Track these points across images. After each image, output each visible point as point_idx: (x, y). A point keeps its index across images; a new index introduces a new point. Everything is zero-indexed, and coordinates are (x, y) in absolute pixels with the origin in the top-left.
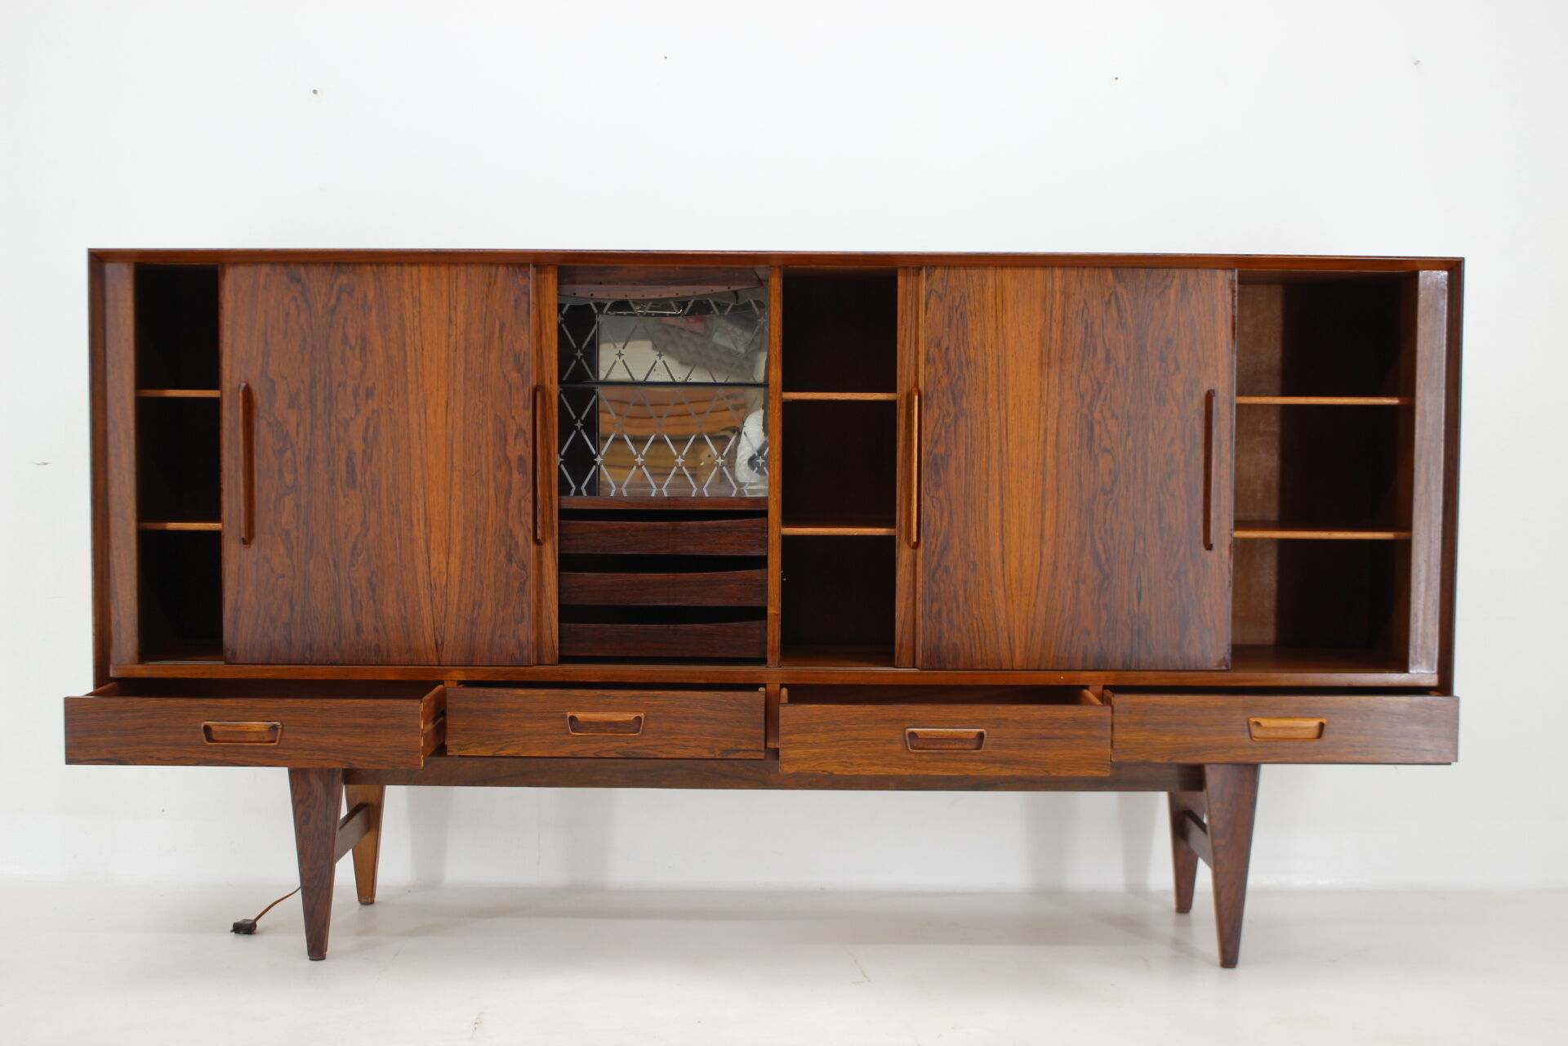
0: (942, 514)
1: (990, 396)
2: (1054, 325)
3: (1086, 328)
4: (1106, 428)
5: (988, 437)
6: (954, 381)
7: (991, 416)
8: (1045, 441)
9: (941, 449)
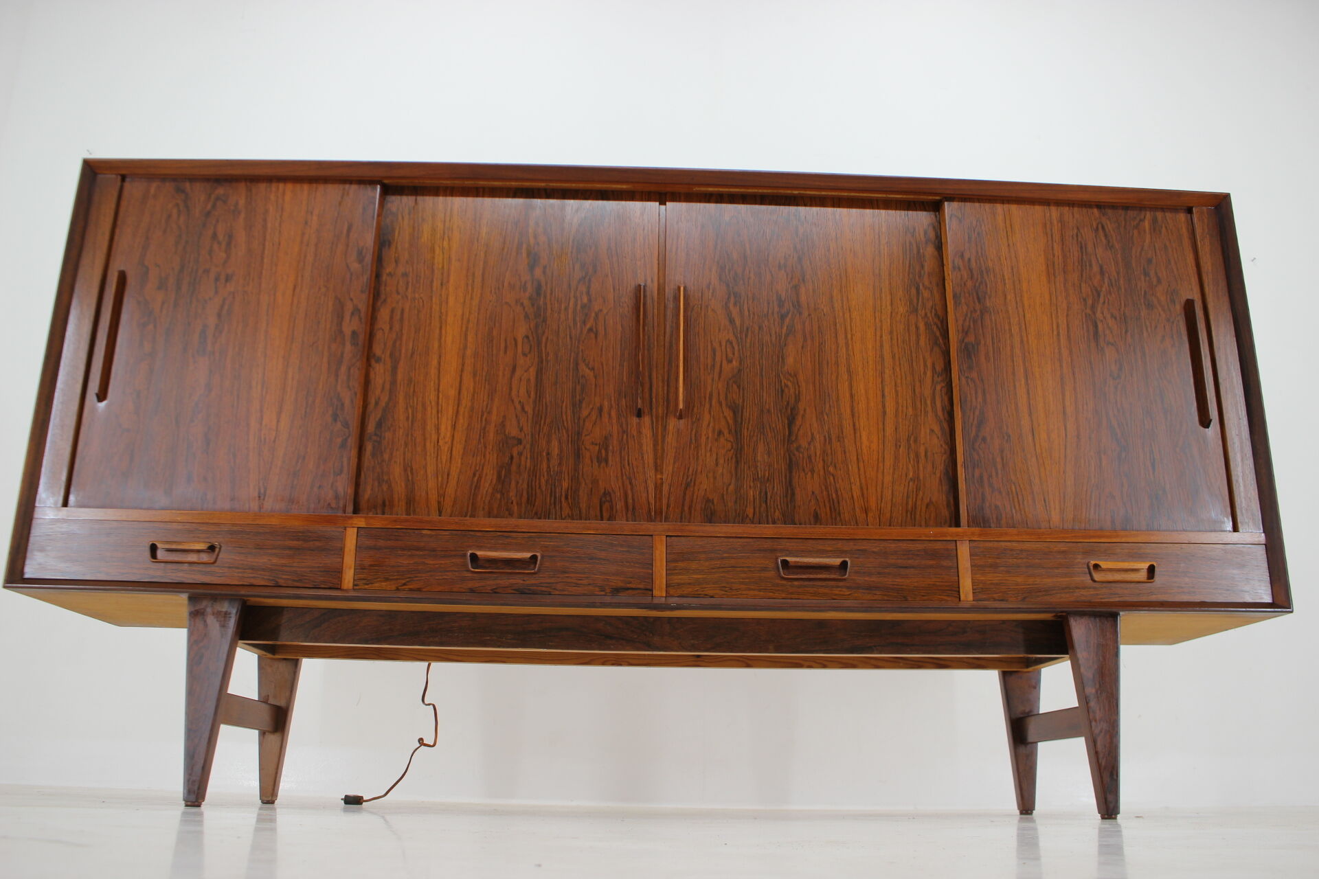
0: (976, 393)
1: (1009, 297)
2: (1055, 246)
3: (1081, 248)
4: (1108, 324)
5: (1010, 330)
6: (977, 285)
7: (1010, 312)
8: (1058, 334)
9: (971, 339)
